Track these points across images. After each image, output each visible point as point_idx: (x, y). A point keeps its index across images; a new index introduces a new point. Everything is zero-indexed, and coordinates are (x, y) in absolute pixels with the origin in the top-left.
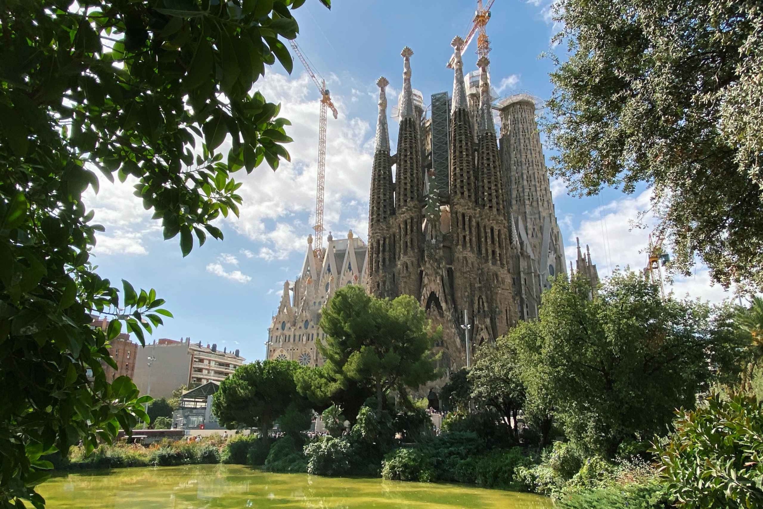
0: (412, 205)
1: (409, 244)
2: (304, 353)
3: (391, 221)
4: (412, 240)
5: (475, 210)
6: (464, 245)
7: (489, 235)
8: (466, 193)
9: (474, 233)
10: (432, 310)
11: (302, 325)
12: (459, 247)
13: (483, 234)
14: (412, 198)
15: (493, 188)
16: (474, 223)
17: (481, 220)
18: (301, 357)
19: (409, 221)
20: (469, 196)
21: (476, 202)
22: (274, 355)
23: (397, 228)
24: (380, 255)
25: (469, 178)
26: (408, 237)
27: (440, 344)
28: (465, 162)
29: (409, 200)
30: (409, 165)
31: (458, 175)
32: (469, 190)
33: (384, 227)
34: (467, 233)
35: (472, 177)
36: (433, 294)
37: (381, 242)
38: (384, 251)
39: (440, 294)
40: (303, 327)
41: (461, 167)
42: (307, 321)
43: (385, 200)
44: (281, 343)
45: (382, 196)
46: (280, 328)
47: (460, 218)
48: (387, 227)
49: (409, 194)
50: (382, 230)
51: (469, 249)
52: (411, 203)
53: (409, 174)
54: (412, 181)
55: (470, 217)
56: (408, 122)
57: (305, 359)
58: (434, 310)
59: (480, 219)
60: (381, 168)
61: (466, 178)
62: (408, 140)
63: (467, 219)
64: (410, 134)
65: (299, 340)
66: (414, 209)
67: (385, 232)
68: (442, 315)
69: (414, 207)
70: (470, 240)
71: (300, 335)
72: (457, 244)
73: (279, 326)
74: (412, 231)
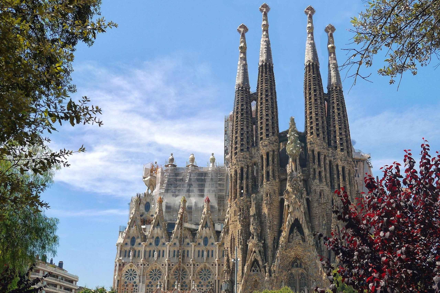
0: (274, 139)
1: (271, 174)
2: (154, 268)
3: (253, 151)
4: (273, 170)
5: (328, 150)
6: (320, 180)
7: (341, 172)
8: (321, 135)
9: (328, 170)
10: (295, 235)
11: (153, 241)
12: (316, 181)
13: (335, 172)
14: (273, 133)
15: (343, 133)
16: (327, 162)
17: (334, 159)
18: (151, 272)
19: (271, 153)
20: (324, 138)
21: (329, 144)
22: (123, 269)
23: (260, 159)
24: (244, 182)
25: (323, 122)
26: (270, 167)
27: (299, 265)
28: (319, 108)
29: (271, 134)
30: (270, 104)
31: (314, 119)
32: (323, 133)
33: (248, 156)
34: (323, 169)
35: (325, 122)
36: (297, 220)
37: (245, 170)
38: (247, 178)
39: (303, 221)
40: (154, 244)
41: (317, 113)
42: (158, 238)
43: (248, 132)
44: (131, 258)
45: (245, 128)
46: (129, 243)
47: (317, 156)
48: (250, 157)
49: (271, 130)
50: (246, 158)
51: (325, 183)
52: (273, 137)
53: (270, 112)
54: (272, 118)
55: (325, 156)
56: (268, 66)
57: (155, 275)
58: (297, 235)
59: (332, 159)
60: (244, 103)
61: (321, 122)
62: (269, 82)
63: (322, 157)
64: (270, 77)
65: (150, 256)
66: (275, 143)
67: (248, 160)
68: (304, 240)
69: (275, 141)
70: (325, 175)
71: (150, 251)
72: (314, 178)
73: (129, 241)
74: (273, 162)
